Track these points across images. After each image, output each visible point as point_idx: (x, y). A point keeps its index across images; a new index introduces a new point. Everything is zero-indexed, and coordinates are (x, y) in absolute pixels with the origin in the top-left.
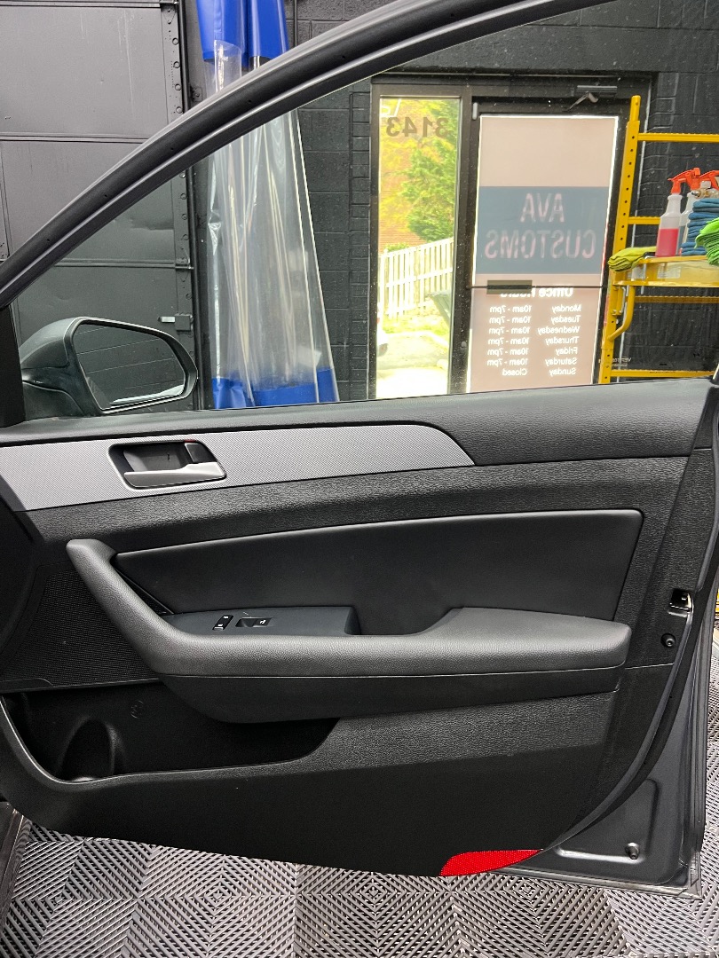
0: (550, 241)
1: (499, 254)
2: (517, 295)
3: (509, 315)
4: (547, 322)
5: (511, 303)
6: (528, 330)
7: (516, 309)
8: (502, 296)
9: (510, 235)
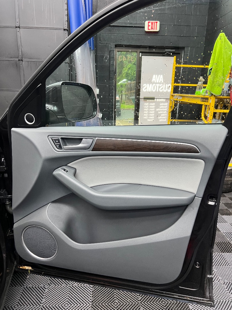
0: (159, 87)
1: (147, 90)
2: (151, 101)
3: (149, 105)
4: (158, 108)
6: (154, 109)
7: (151, 104)
8: (148, 101)
9: (149, 85)
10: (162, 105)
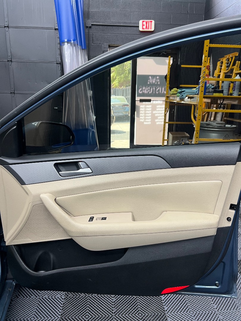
0: (156, 89)
1: (143, 92)
2: (148, 103)
5: (146, 105)
8: (144, 103)
9: (145, 87)
10: (158, 108)
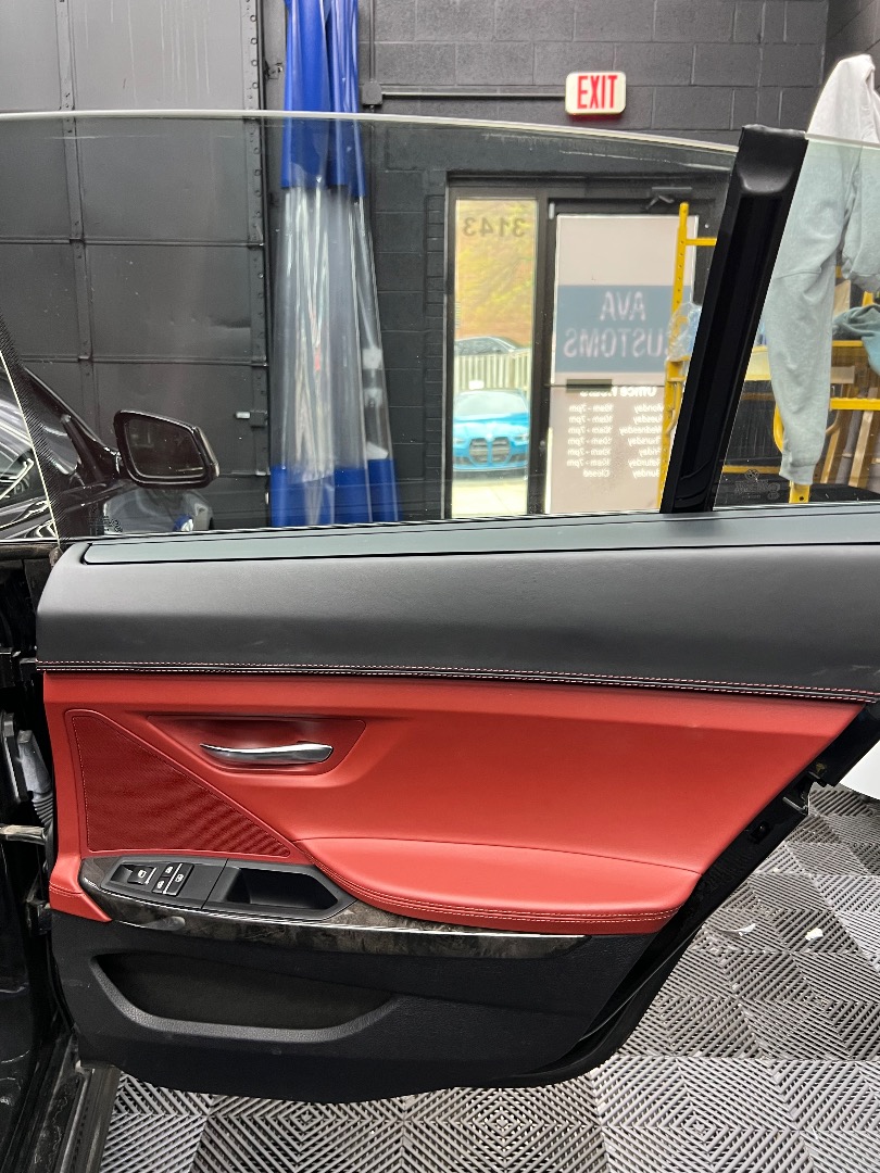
1: (578, 352)
3: (590, 414)
4: (629, 422)
5: (592, 401)
6: (609, 430)
7: (596, 408)
8: (583, 394)
9: (590, 334)
10: (640, 414)
